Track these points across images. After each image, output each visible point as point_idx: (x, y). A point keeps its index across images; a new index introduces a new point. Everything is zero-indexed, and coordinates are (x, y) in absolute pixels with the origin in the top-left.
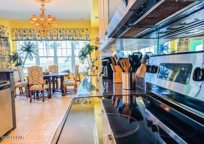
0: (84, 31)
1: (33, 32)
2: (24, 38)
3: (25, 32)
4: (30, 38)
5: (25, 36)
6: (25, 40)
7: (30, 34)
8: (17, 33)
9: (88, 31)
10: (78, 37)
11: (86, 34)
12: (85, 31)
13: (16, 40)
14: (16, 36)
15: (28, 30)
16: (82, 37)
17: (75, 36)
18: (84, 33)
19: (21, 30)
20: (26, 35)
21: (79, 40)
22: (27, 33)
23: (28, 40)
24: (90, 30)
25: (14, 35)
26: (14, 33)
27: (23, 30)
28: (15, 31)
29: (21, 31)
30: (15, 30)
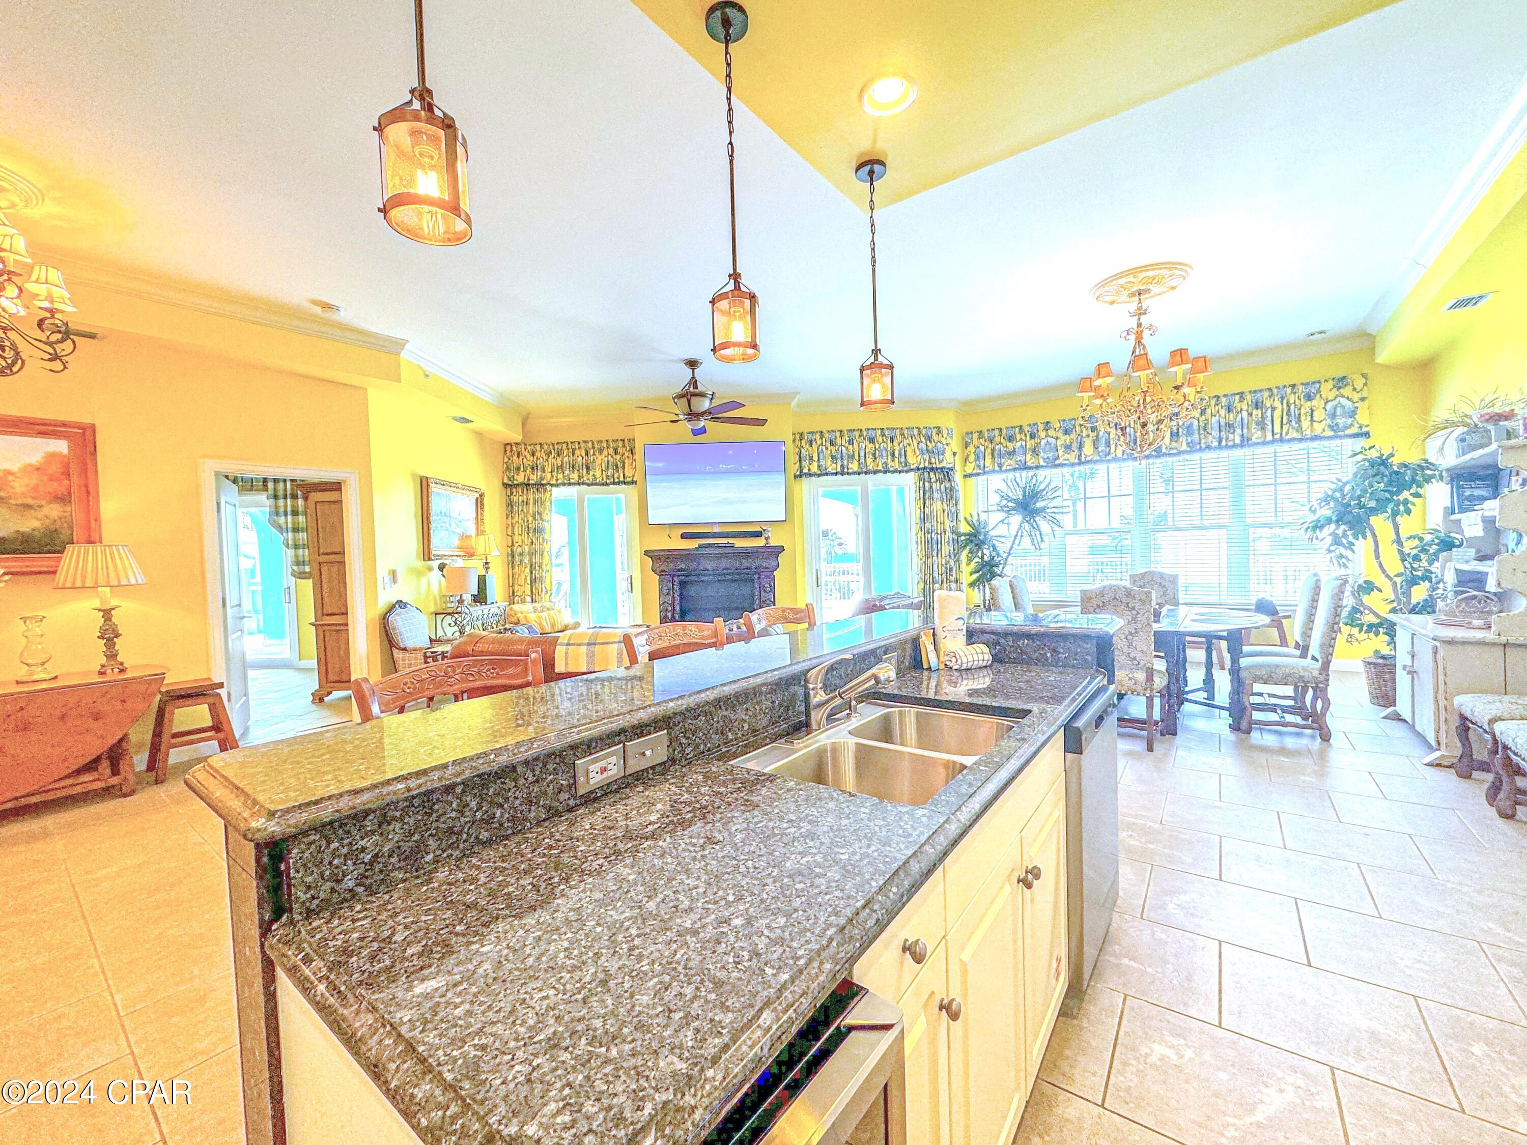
0: (1319, 391)
1: (1043, 434)
2: (1010, 462)
3: (1011, 439)
4: (1031, 460)
5: (1012, 453)
6: (1015, 469)
7: (1030, 443)
8: (982, 448)
9: (1347, 391)
11: (1330, 406)
12: (1324, 393)
13: (978, 474)
14: (977, 458)
15: (1027, 429)
16: (1305, 424)
18: (1317, 403)
19: (997, 432)
20: (1014, 451)
22: (1019, 444)
23: (1025, 467)
25: (972, 458)
26: (971, 449)
27: (1004, 432)
28: (975, 441)
29: (997, 439)
30: (976, 436)
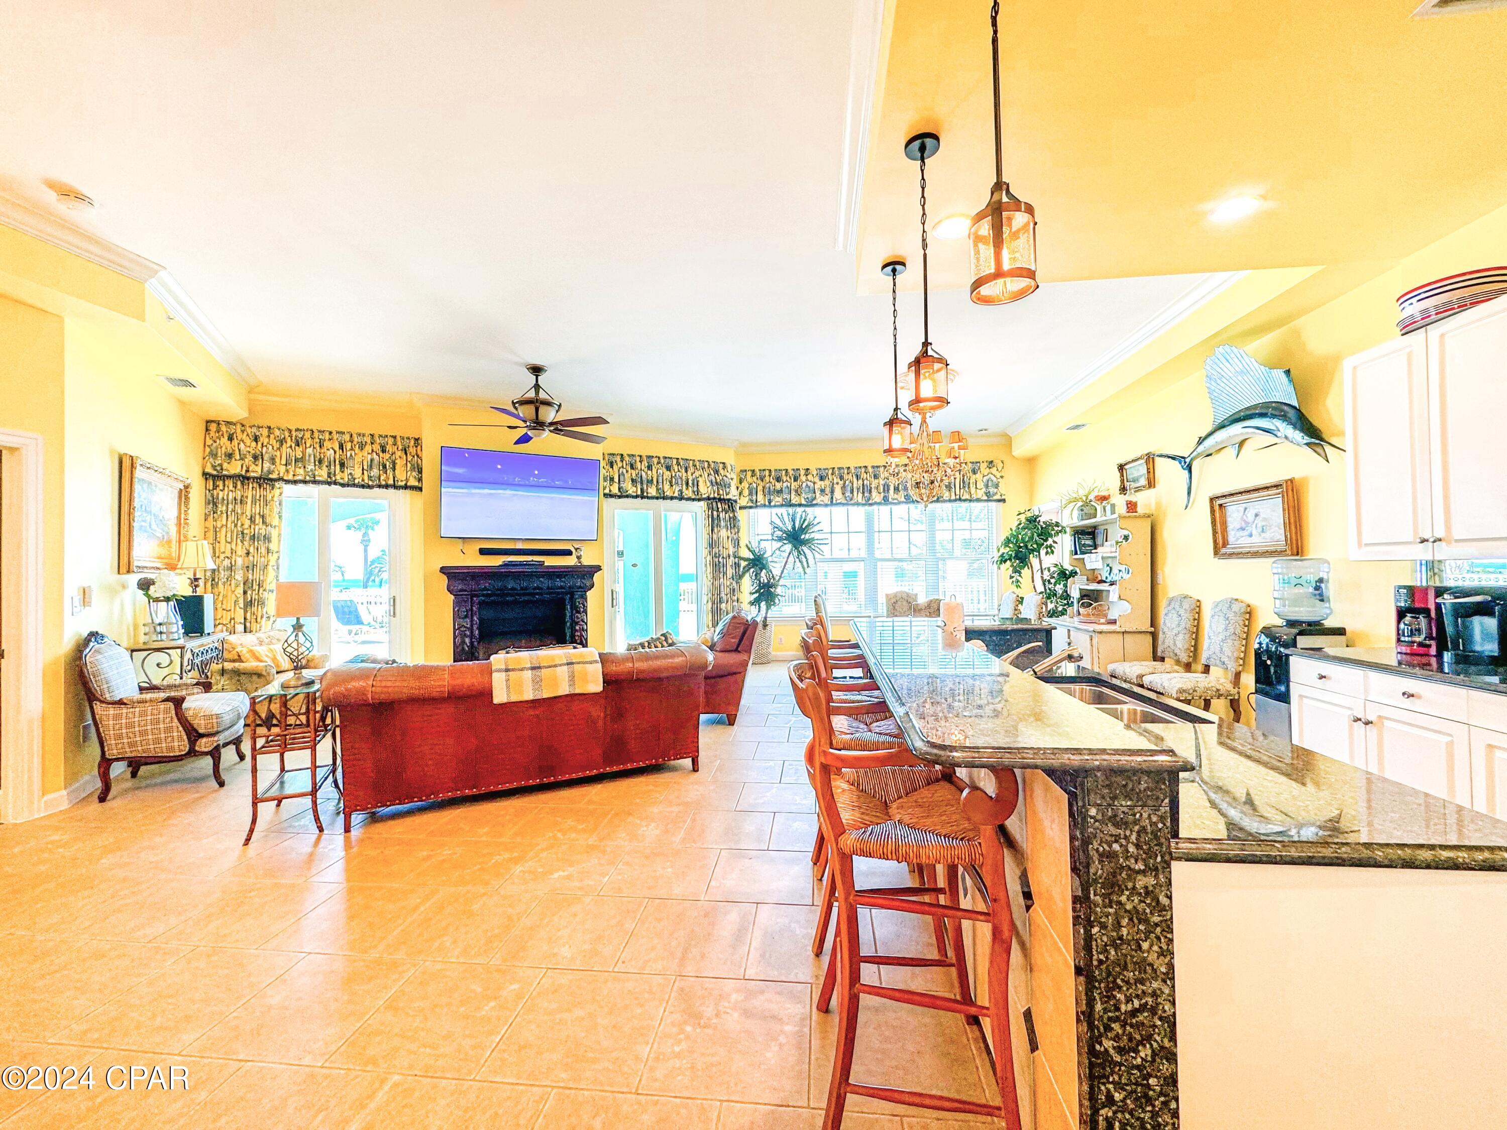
0: (979, 468)
1: (803, 478)
2: (777, 499)
3: (778, 479)
4: (795, 500)
5: (780, 492)
6: (782, 505)
7: (794, 485)
8: (755, 485)
9: (994, 470)
10: (958, 492)
11: (985, 478)
12: (982, 470)
13: (751, 507)
14: (751, 494)
15: (791, 472)
16: (973, 490)
17: (949, 487)
18: (979, 476)
19: (767, 473)
20: (781, 490)
21: (960, 499)
22: (785, 485)
23: (790, 505)
24: (1000, 466)
25: (746, 492)
26: (745, 484)
27: (773, 474)
28: (749, 479)
29: (767, 478)
30: (749, 474)
